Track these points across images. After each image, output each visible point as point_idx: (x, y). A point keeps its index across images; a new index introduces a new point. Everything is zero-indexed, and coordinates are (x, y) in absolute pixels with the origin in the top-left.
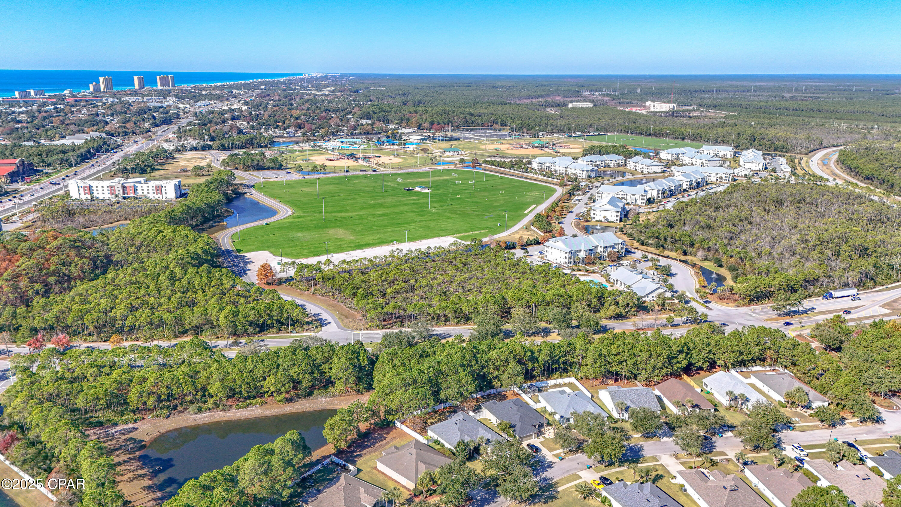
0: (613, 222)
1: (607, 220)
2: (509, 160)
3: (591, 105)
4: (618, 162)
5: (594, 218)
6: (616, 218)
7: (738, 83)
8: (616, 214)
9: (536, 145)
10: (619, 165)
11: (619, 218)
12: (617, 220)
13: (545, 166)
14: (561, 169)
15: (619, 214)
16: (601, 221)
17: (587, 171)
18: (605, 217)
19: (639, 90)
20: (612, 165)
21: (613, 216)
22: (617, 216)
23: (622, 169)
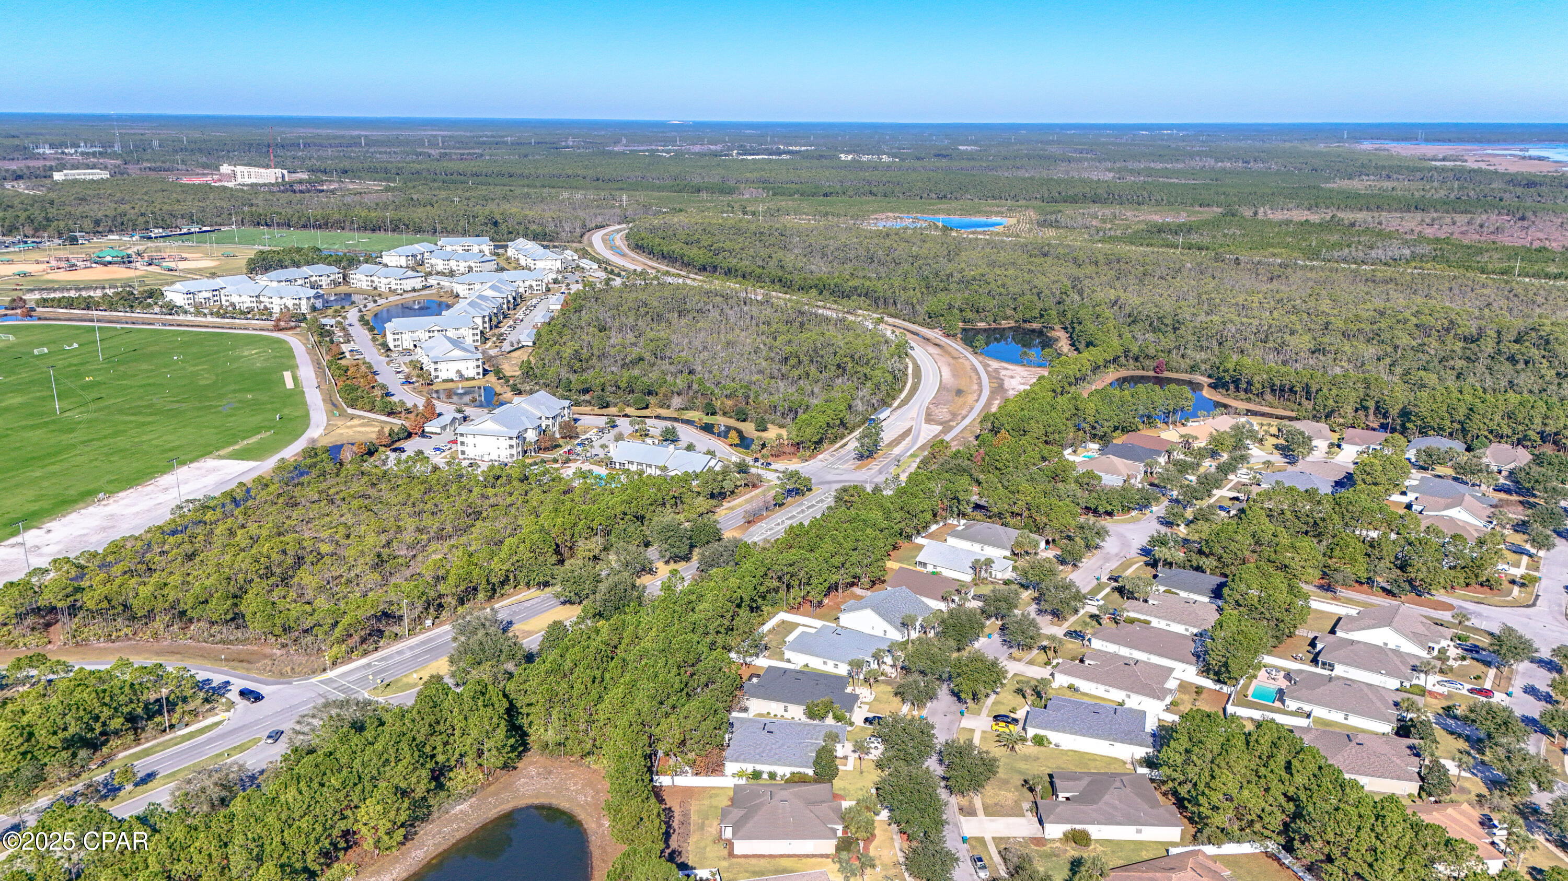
0: (474, 379)
1: (461, 376)
2: (99, 293)
3: (105, 175)
4: (332, 277)
5: (437, 377)
6: (476, 370)
7: (323, 132)
8: (475, 363)
9: (109, 259)
10: (336, 284)
11: (481, 370)
12: (478, 374)
13: (200, 297)
14: (245, 298)
15: (480, 363)
16: (452, 380)
17: (308, 298)
18: (458, 372)
19: (155, 144)
20: (324, 283)
21: (471, 368)
22: (478, 367)
23: (343, 289)
